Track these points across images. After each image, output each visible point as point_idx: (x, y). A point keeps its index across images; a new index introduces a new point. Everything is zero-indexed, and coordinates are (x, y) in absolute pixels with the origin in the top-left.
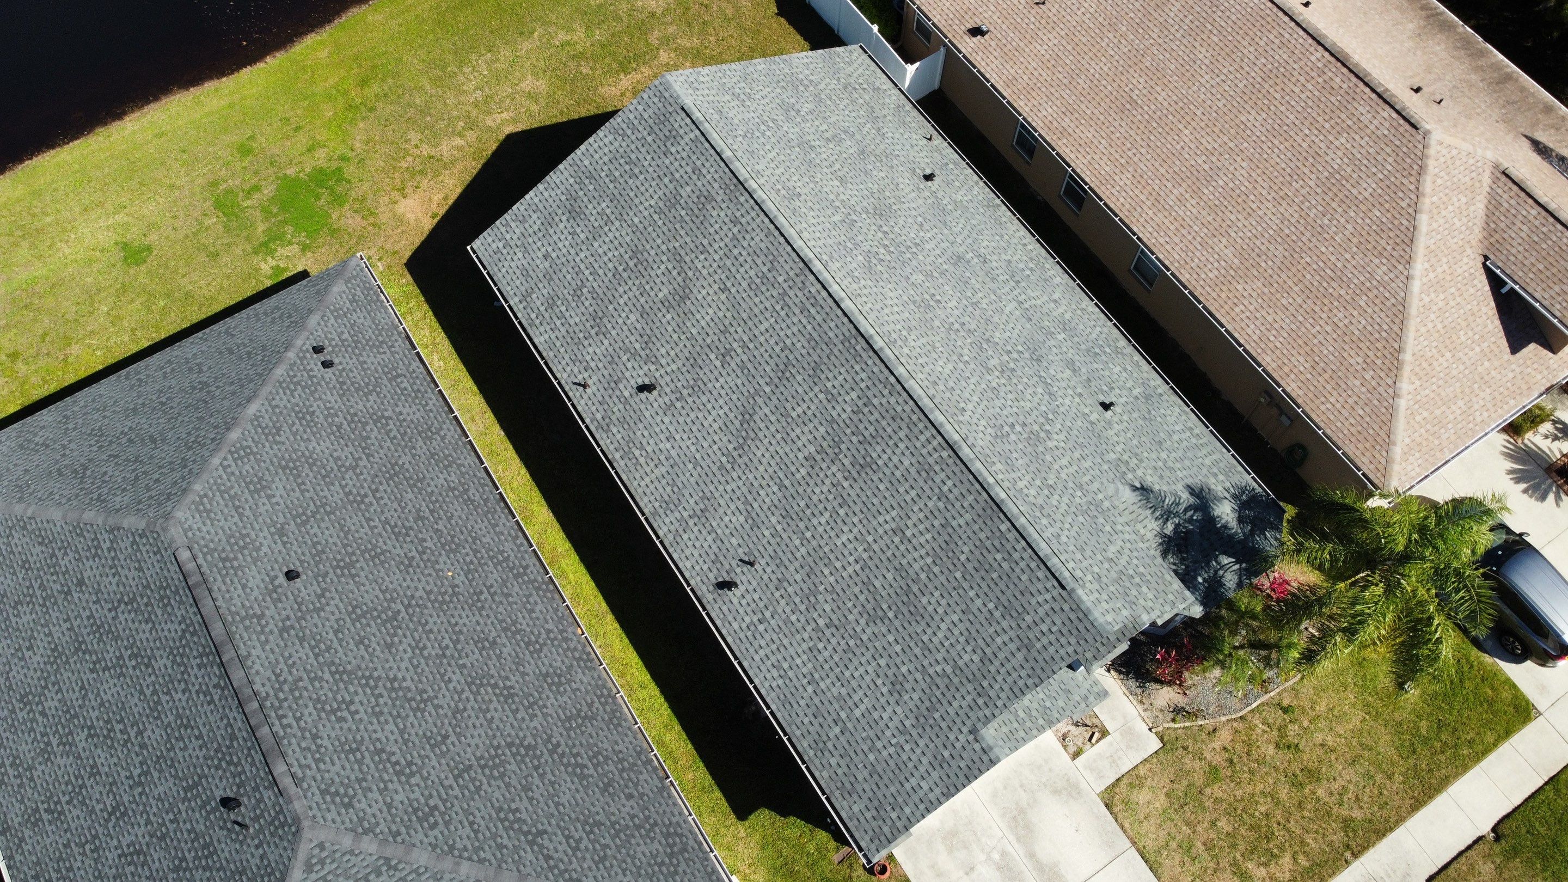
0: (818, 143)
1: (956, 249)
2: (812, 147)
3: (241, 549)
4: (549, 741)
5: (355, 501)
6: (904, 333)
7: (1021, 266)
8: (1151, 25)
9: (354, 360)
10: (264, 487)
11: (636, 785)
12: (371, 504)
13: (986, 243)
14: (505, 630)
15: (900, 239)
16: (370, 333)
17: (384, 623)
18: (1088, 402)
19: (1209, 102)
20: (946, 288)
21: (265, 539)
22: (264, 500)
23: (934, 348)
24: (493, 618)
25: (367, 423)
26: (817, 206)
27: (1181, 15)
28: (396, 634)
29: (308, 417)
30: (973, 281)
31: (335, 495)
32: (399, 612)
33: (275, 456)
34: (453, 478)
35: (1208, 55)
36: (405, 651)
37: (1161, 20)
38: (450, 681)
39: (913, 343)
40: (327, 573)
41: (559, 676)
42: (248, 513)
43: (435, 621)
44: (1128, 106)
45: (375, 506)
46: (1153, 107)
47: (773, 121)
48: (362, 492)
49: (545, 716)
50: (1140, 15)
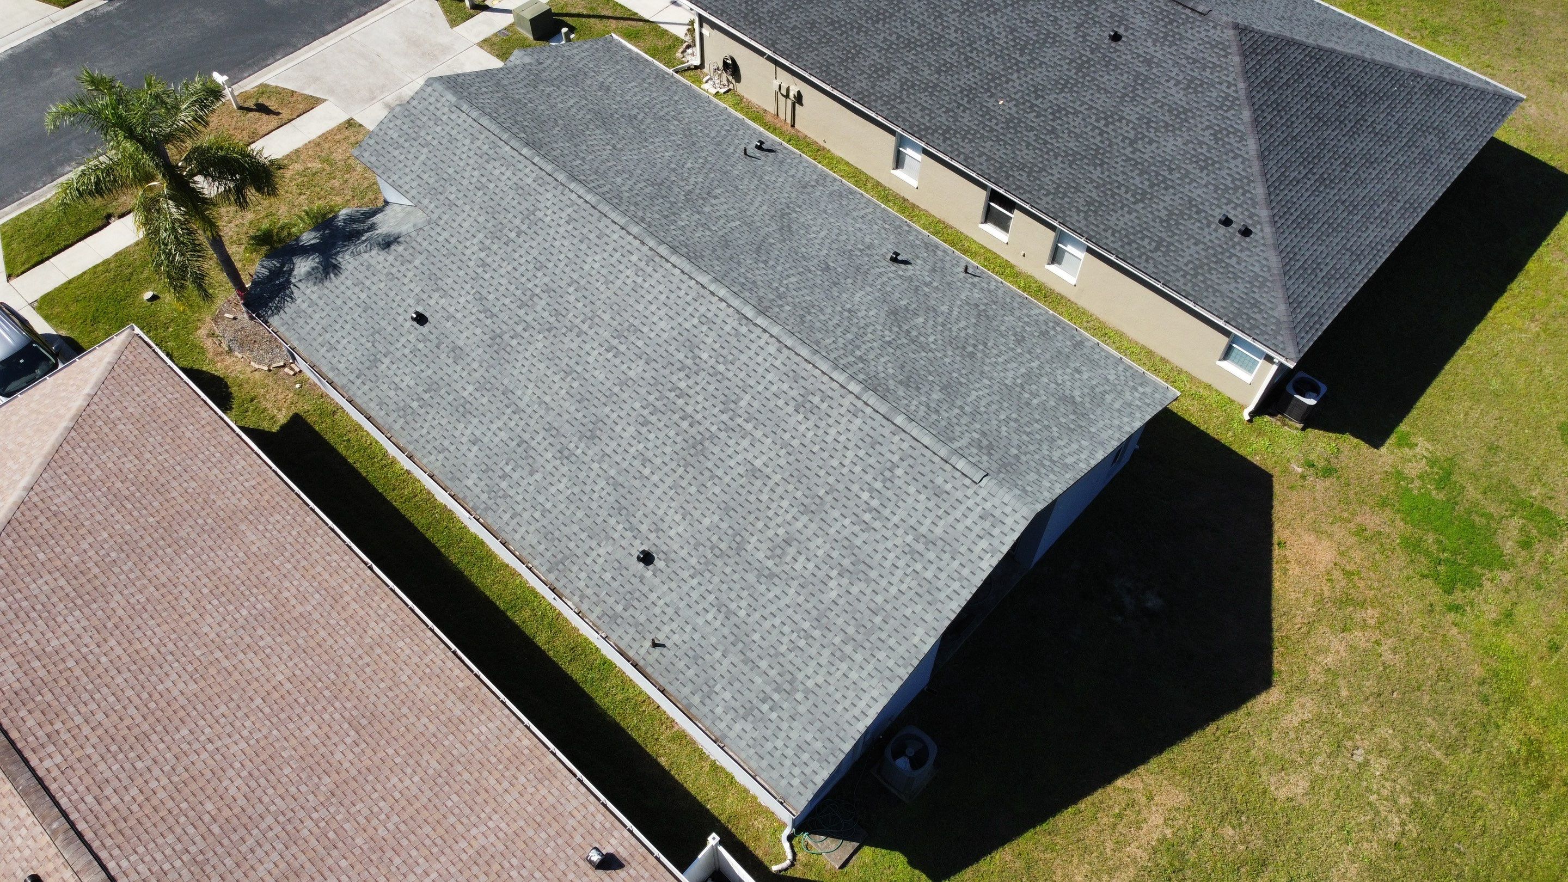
0: (799, 525)
1: (597, 449)
2: (805, 509)
3: (1166, 34)
4: (866, 32)
5: (1111, 116)
6: (639, 280)
7: (516, 476)
8: (313, 842)
9: (1206, 240)
10: (1189, 87)
11: (793, 37)
12: (1097, 121)
13: (561, 487)
14: (936, 85)
15: (665, 419)
16: (1214, 277)
17: (1027, 43)
18: (438, 316)
19: (239, 714)
20: (602, 378)
21: (1157, 52)
22: (1180, 78)
23: (607, 282)
24: (949, 88)
25: (1152, 186)
26: (771, 405)
27: (259, 852)
28: (1013, 40)
29: (1202, 163)
30: (572, 409)
31: (1131, 112)
32: (1021, 56)
33: (1201, 116)
34: (1047, 180)
35: (226, 783)
36: (999, 33)
37: (294, 849)
38: (956, 31)
39: (628, 272)
40: (1092, 53)
41: (879, 76)
42: (1184, 62)
43: (992, 64)
44: (364, 722)
45: (1092, 121)
46: (326, 716)
47: (867, 527)
48: (1111, 126)
49: (876, 46)
50: (330, 862)
